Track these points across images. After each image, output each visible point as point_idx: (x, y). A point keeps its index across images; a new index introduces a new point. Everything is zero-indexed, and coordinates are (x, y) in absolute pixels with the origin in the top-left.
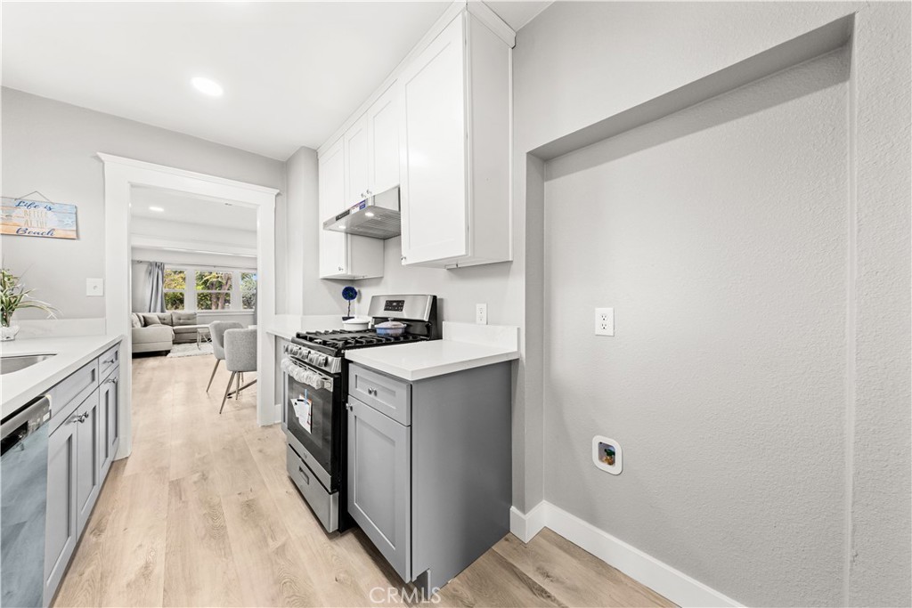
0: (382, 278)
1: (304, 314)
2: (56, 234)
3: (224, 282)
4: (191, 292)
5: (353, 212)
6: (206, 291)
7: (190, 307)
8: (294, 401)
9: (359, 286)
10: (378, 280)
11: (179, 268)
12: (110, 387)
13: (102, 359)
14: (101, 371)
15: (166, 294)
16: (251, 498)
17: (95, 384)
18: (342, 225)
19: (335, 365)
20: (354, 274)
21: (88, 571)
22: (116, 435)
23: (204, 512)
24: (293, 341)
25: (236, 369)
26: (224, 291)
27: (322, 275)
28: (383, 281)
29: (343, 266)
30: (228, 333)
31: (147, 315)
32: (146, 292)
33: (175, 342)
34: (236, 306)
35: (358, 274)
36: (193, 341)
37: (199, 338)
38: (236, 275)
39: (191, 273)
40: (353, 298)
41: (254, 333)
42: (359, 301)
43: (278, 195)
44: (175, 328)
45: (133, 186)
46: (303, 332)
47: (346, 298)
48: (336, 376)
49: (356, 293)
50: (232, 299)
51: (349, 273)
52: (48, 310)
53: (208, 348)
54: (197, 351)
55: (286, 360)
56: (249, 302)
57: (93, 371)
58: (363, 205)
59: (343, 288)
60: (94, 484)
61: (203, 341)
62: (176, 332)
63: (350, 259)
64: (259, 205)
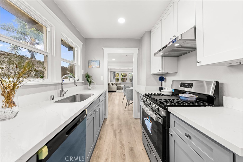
0: (177, 72)
1: (146, 86)
2: (97, 67)
3: (126, 75)
4: (120, 78)
5: (168, 45)
6: (123, 78)
7: (120, 81)
8: (145, 119)
9: (165, 76)
10: (175, 74)
11: (118, 73)
12: (104, 102)
13: (102, 96)
14: (101, 98)
15: (116, 78)
16: (132, 146)
17: (100, 102)
18: (161, 54)
19: (163, 113)
20: (165, 72)
21: (97, 152)
22: (105, 113)
23: (120, 146)
24: (144, 96)
25: (128, 99)
26: (126, 78)
27: (152, 73)
28: (177, 74)
29: (161, 69)
30: (126, 89)
31: (113, 83)
32: (112, 78)
33: (117, 89)
34: (128, 81)
35: (166, 72)
36: (120, 89)
37: (121, 89)
38: (128, 73)
39: (120, 73)
40: (163, 80)
41: (132, 90)
42: (165, 82)
43: (139, 49)
44: (117, 86)
45: (108, 54)
46: (147, 93)
47: (160, 81)
48: (164, 118)
49: (164, 79)
50: (127, 79)
51: (163, 72)
52: (95, 83)
53: (123, 91)
54: (121, 92)
55: (142, 103)
56: (131, 80)
57: (100, 99)
58: (174, 41)
59: (159, 77)
60: (100, 127)
61: (122, 89)
62: (117, 87)
63: (164, 66)
64: (133, 53)
